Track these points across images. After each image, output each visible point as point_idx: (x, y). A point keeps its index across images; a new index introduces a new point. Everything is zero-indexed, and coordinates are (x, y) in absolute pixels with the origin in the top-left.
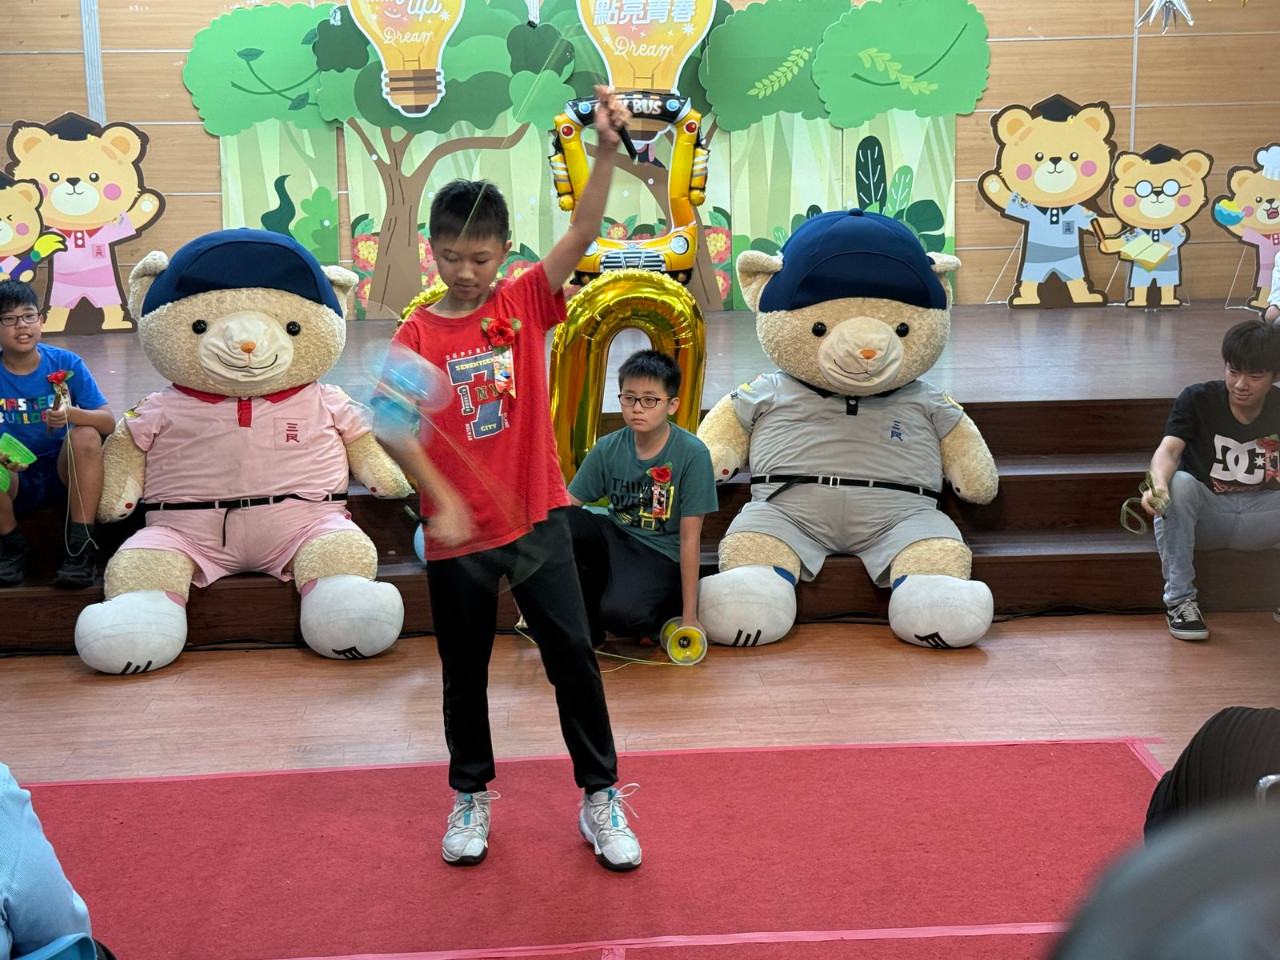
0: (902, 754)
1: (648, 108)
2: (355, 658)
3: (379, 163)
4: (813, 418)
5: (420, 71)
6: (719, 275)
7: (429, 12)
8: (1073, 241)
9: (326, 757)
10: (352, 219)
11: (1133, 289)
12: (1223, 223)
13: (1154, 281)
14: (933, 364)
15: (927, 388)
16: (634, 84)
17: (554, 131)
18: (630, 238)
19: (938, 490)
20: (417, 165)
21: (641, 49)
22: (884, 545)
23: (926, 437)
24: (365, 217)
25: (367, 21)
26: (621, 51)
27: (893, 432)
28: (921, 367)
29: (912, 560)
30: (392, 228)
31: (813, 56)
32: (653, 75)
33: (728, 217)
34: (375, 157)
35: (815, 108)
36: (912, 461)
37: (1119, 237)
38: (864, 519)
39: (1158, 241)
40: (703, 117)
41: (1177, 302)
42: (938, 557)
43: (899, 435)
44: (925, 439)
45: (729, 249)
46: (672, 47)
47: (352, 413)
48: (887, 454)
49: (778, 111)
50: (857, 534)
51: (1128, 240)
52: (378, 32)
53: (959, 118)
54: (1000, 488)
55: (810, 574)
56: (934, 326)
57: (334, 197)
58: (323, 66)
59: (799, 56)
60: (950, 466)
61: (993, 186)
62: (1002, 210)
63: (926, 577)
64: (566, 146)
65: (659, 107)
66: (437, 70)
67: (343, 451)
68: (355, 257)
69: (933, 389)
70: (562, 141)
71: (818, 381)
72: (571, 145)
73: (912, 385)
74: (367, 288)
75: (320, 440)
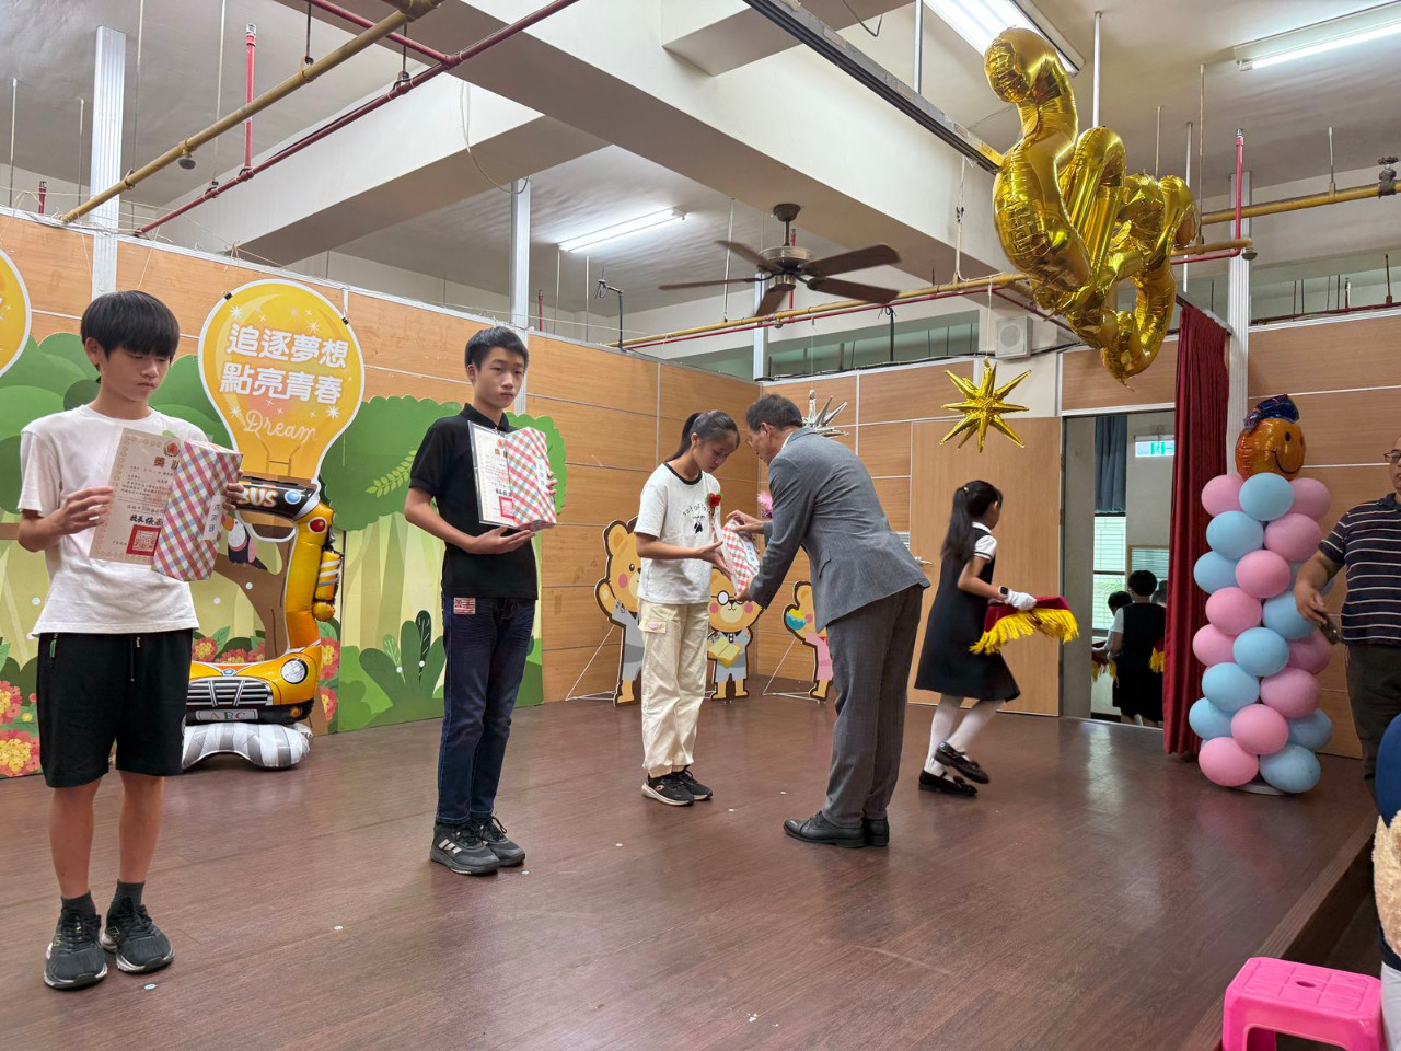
1: (259, 498)
6: (324, 693)
11: (717, 684)
12: (793, 627)
13: (731, 676)
16: (267, 468)
21: (277, 428)
26: (253, 428)
32: (290, 460)
33: (338, 627)
39: (732, 642)
41: (745, 693)
45: (336, 662)
46: (314, 430)
49: (393, 511)
51: (713, 642)
61: (605, 593)
62: (609, 615)
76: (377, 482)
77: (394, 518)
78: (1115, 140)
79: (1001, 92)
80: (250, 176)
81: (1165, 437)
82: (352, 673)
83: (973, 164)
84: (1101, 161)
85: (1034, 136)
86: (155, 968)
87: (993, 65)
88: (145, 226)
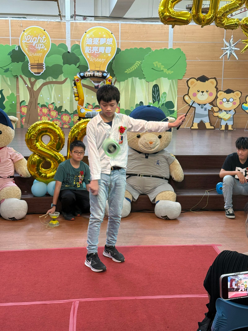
0: (155, 248)
1: (99, 75)
2: (14, 220)
3: (28, 87)
4: (137, 159)
5: (39, 63)
7: (41, 48)
8: (207, 113)
9: (4, 248)
10: (20, 102)
11: (221, 125)
12: (244, 109)
13: (227, 123)
14: (168, 146)
15: (166, 152)
16: (95, 69)
17: (74, 80)
18: (93, 109)
19: (168, 178)
20: (38, 88)
21: (97, 60)
22: (154, 192)
23: (165, 164)
24: (24, 101)
25: (25, 50)
26: (92, 60)
27: (157, 163)
28: (165, 146)
29: (161, 197)
30: (31, 104)
31: (141, 63)
32: (100, 66)
34: (27, 85)
35: (142, 76)
36: (162, 171)
37: (218, 112)
38: (149, 185)
39: (228, 113)
40: (113, 78)
41: (232, 129)
42: (167, 196)
43: (159, 164)
44: (165, 165)
46: (105, 59)
47: (15, 155)
48: (155, 169)
49: (132, 77)
50: (147, 189)
51: (220, 113)
52: (27, 52)
53: (179, 80)
54: (184, 178)
55: (135, 200)
56: (168, 136)
57: (15, 96)
58: (13, 61)
59: (138, 63)
60: (171, 172)
61: (187, 98)
63: (165, 201)
64: (77, 84)
65: (101, 75)
66: (43, 63)
67: (13, 165)
68: (21, 111)
69: (168, 152)
70: (76, 83)
71: (138, 149)
72: (78, 84)
73: (162, 151)
74: (24, 120)
75: (7, 162)
76: (127, 70)
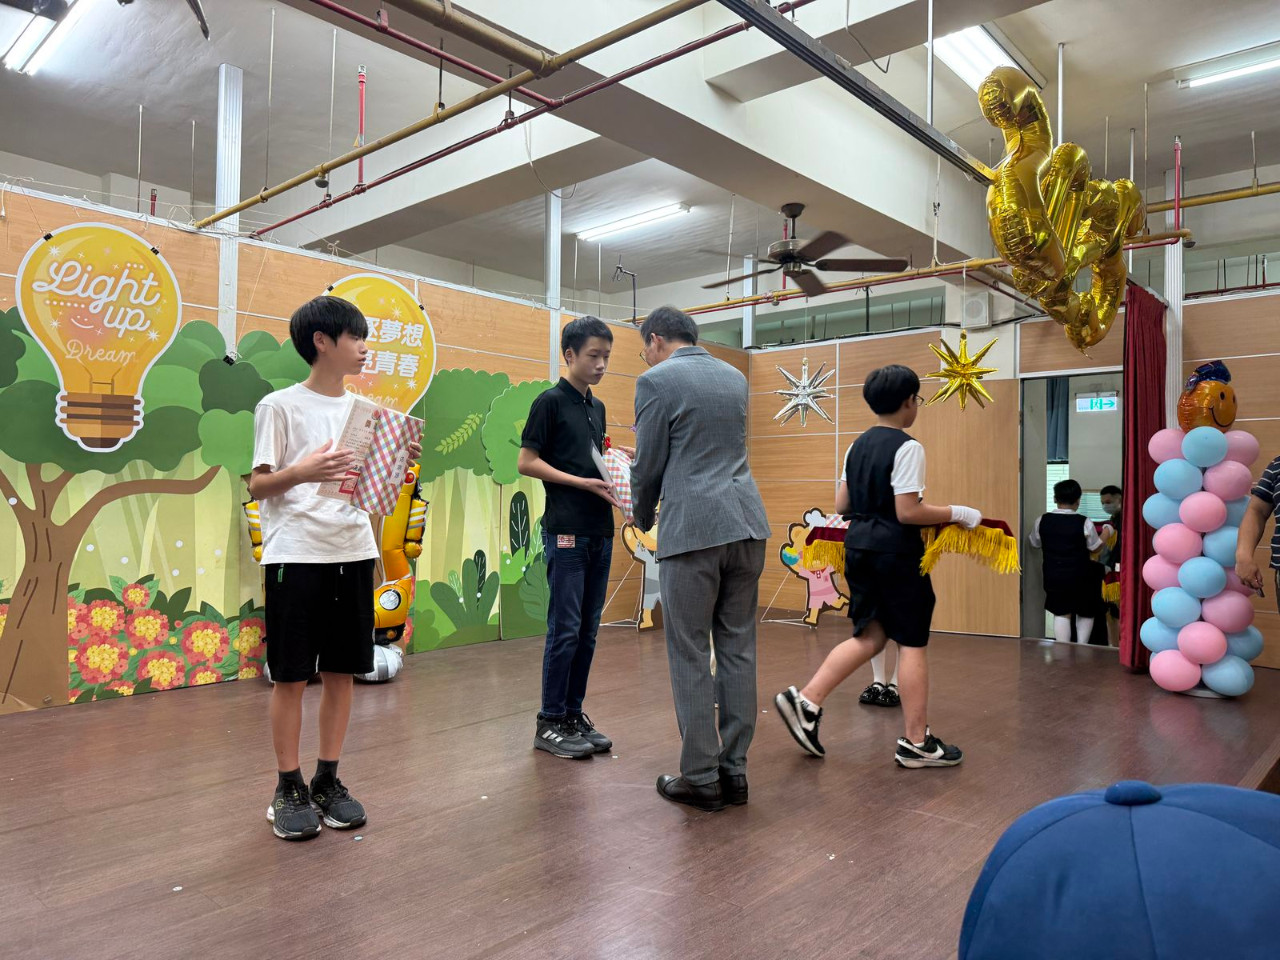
3: (20, 508)
7: (130, 328)
12: (787, 563)
20: (72, 513)
25: (44, 328)
30: (28, 594)
31: (483, 421)
34: (13, 501)
46: (397, 399)
49: (457, 466)
52: (59, 343)
61: (628, 534)
62: (633, 553)
66: (136, 398)
76: (442, 441)
77: (456, 472)
78: (1081, 153)
79: (992, 120)
80: (363, 190)
81: (1103, 394)
82: (425, 603)
83: (969, 178)
84: (1070, 171)
85: (1018, 154)
86: (358, 825)
87: (987, 97)
88: (261, 229)
